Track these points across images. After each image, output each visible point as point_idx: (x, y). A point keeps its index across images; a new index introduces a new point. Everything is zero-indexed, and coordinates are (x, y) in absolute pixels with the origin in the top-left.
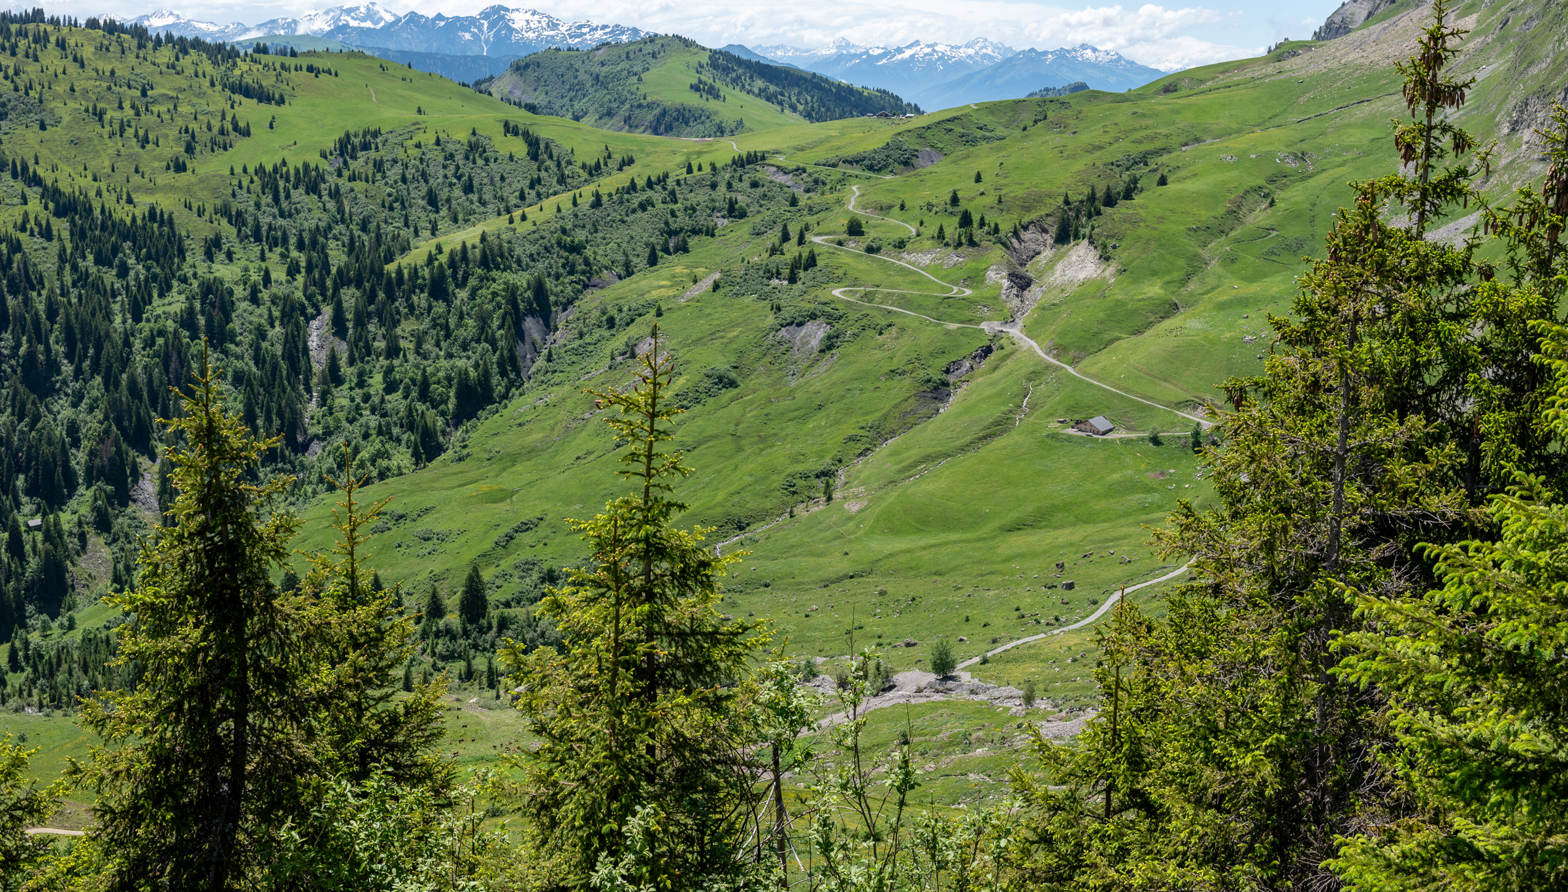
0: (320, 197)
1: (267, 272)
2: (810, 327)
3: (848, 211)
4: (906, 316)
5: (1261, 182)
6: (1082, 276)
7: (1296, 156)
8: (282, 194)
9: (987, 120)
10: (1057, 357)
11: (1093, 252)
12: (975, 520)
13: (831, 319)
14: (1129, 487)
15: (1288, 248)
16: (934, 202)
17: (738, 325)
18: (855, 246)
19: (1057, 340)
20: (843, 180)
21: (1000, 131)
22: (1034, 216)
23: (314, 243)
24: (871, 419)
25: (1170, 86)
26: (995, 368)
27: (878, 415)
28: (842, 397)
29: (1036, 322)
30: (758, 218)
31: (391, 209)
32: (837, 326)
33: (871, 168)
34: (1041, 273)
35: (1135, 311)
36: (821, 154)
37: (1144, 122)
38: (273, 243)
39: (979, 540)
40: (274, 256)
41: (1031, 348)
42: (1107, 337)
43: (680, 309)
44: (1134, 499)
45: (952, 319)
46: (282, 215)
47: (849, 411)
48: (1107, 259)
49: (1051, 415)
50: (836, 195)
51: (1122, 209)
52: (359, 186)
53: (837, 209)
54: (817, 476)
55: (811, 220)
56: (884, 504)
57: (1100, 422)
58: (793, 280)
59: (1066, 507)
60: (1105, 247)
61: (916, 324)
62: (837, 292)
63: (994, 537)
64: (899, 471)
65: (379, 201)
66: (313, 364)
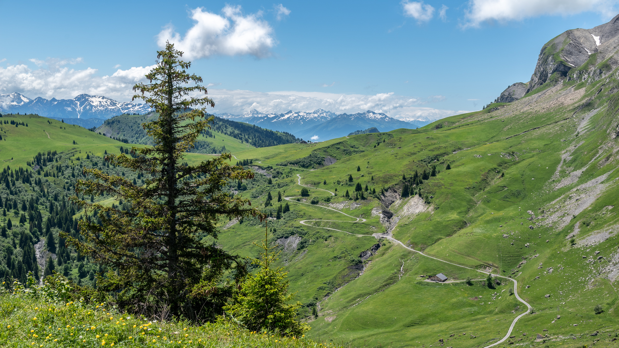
0: (31, 184)
1: (10, 221)
2: (291, 238)
3: (298, 186)
4: (337, 232)
5: (495, 166)
6: (417, 211)
7: (510, 154)
8: (11, 184)
9: (355, 143)
10: (413, 248)
11: (421, 200)
12: (390, 323)
13: (302, 234)
14: (461, 305)
15: (513, 195)
16: (340, 180)
17: (255, 239)
18: (306, 201)
19: (411, 240)
20: (291, 172)
21: (361, 148)
22: (389, 185)
23: (32, 207)
24: (328, 279)
25: (439, 126)
26: (383, 254)
27: (331, 277)
28: (313, 270)
29: (399, 233)
30: (254, 190)
31: (69, 189)
32: (305, 237)
33: (303, 166)
34: (397, 211)
35: (447, 226)
36: (278, 160)
37: (433, 142)
38: (9, 207)
39: (395, 331)
40: (11, 213)
41: (399, 244)
42: (435, 238)
43: (225, 232)
44: (466, 310)
45: (359, 233)
46: (12, 193)
47: (317, 276)
48: (429, 203)
49: (416, 274)
50: (289, 179)
51: (431, 181)
52: (50, 179)
53: (292, 185)
54: (308, 306)
55: (281, 190)
56: (344, 317)
57: (441, 276)
58: (279, 217)
59: (434, 315)
60: (427, 198)
61: (342, 235)
62: (302, 222)
63: (402, 330)
64: (348, 302)
65: (62, 186)
66: (39, 266)
